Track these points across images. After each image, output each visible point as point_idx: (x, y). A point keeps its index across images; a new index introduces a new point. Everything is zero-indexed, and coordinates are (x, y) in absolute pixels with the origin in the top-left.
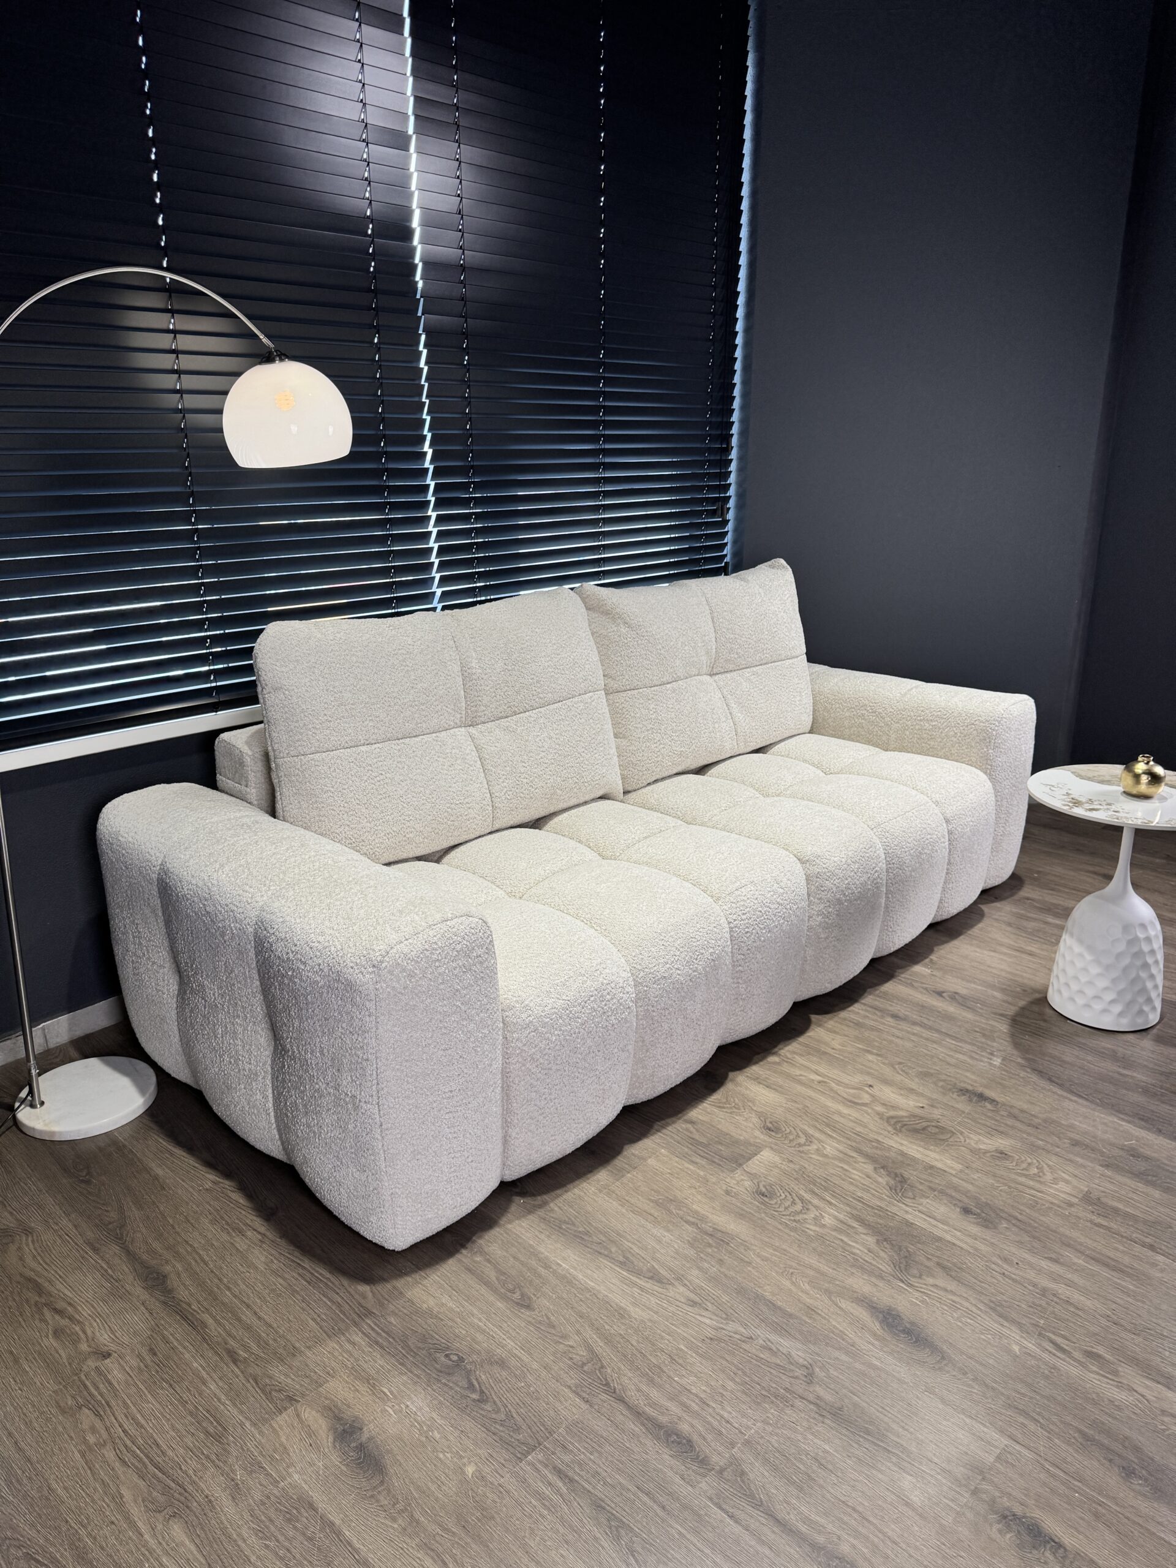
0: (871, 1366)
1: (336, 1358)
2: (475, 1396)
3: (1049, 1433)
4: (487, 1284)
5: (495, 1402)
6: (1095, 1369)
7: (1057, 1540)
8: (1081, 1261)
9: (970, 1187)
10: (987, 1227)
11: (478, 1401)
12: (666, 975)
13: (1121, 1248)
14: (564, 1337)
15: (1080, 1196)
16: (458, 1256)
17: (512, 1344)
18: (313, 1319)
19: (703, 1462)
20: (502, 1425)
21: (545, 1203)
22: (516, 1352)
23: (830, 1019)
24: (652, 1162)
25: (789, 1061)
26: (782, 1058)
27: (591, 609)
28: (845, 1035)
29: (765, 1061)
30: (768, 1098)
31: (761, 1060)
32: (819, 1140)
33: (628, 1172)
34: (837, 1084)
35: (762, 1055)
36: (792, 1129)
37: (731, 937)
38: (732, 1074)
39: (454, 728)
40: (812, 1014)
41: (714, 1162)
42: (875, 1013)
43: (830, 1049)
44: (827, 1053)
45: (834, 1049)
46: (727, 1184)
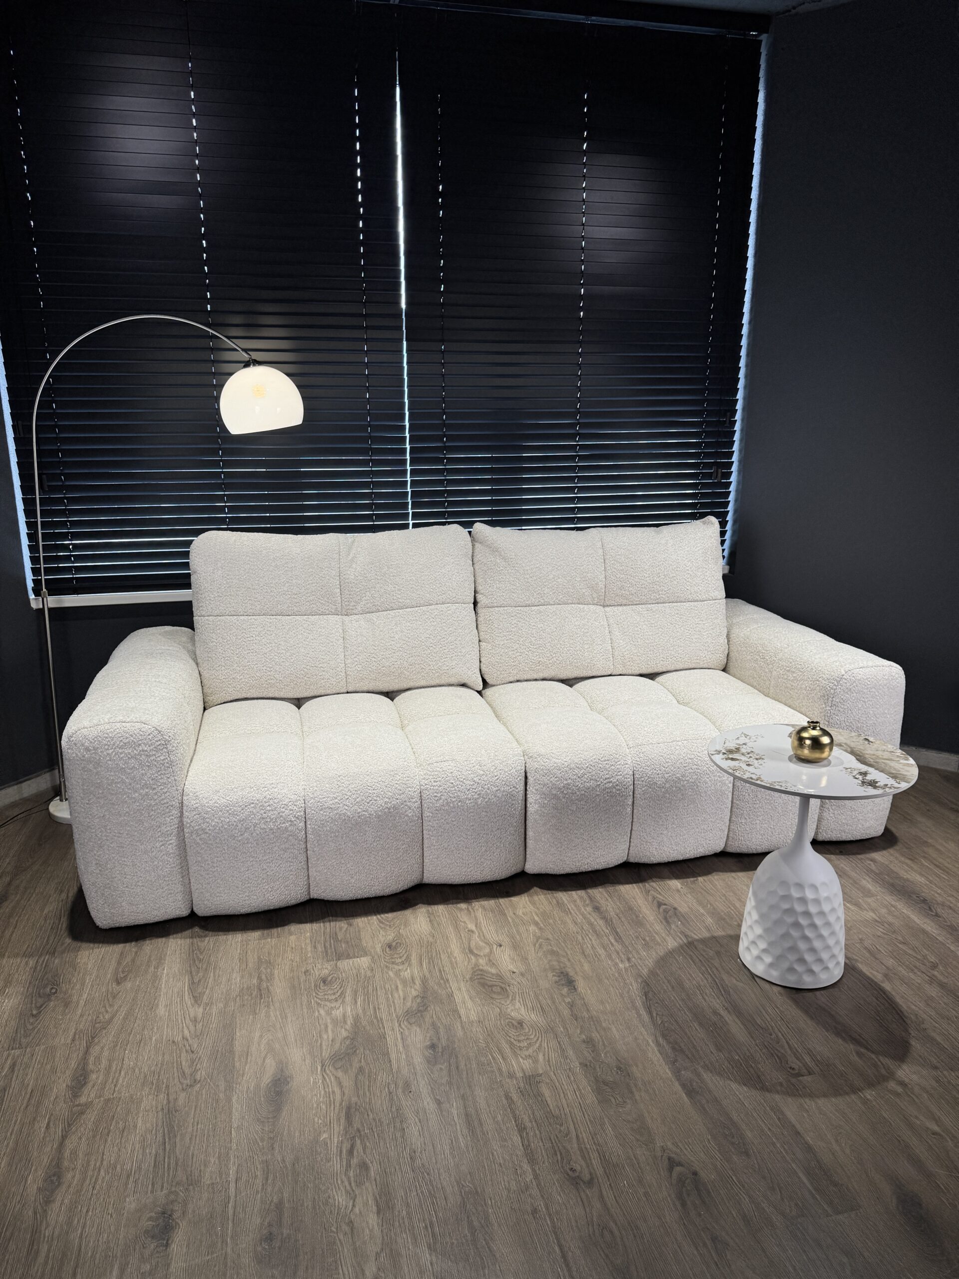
0: (229, 1100)
1: (11, 966)
2: (35, 1012)
3: (262, 1189)
4: (119, 963)
5: (36, 1021)
6: (351, 1174)
7: (170, 1242)
8: (455, 1112)
9: (460, 1033)
10: (429, 1062)
11: (33, 1015)
12: (333, 806)
13: (499, 1118)
14: (111, 1006)
15: (529, 1073)
16: (128, 945)
17: (85, 997)
18: (29, 945)
19: (76, 1096)
20: (25, 1031)
21: (206, 936)
22: (81, 1001)
23: (545, 894)
24: (293, 938)
25: (472, 911)
26: (470, 907)
27: (480, 543)
28: (538, 908)
29: (455, 905)
30: (420, 928)
31: (453, 904)
32: (410, 965)
33: (272, 938)
34: (479, 936)
35: (459, 901)
36: (404, 952)
37: (421, 796)
38: (420, 905)
39: (328, 614)
40: (537, 887)
41: (327, 952)
42: (585, 901)
43: (511, 913)
44: (505, 915)
45: (514, 914)
46: (313, 967)
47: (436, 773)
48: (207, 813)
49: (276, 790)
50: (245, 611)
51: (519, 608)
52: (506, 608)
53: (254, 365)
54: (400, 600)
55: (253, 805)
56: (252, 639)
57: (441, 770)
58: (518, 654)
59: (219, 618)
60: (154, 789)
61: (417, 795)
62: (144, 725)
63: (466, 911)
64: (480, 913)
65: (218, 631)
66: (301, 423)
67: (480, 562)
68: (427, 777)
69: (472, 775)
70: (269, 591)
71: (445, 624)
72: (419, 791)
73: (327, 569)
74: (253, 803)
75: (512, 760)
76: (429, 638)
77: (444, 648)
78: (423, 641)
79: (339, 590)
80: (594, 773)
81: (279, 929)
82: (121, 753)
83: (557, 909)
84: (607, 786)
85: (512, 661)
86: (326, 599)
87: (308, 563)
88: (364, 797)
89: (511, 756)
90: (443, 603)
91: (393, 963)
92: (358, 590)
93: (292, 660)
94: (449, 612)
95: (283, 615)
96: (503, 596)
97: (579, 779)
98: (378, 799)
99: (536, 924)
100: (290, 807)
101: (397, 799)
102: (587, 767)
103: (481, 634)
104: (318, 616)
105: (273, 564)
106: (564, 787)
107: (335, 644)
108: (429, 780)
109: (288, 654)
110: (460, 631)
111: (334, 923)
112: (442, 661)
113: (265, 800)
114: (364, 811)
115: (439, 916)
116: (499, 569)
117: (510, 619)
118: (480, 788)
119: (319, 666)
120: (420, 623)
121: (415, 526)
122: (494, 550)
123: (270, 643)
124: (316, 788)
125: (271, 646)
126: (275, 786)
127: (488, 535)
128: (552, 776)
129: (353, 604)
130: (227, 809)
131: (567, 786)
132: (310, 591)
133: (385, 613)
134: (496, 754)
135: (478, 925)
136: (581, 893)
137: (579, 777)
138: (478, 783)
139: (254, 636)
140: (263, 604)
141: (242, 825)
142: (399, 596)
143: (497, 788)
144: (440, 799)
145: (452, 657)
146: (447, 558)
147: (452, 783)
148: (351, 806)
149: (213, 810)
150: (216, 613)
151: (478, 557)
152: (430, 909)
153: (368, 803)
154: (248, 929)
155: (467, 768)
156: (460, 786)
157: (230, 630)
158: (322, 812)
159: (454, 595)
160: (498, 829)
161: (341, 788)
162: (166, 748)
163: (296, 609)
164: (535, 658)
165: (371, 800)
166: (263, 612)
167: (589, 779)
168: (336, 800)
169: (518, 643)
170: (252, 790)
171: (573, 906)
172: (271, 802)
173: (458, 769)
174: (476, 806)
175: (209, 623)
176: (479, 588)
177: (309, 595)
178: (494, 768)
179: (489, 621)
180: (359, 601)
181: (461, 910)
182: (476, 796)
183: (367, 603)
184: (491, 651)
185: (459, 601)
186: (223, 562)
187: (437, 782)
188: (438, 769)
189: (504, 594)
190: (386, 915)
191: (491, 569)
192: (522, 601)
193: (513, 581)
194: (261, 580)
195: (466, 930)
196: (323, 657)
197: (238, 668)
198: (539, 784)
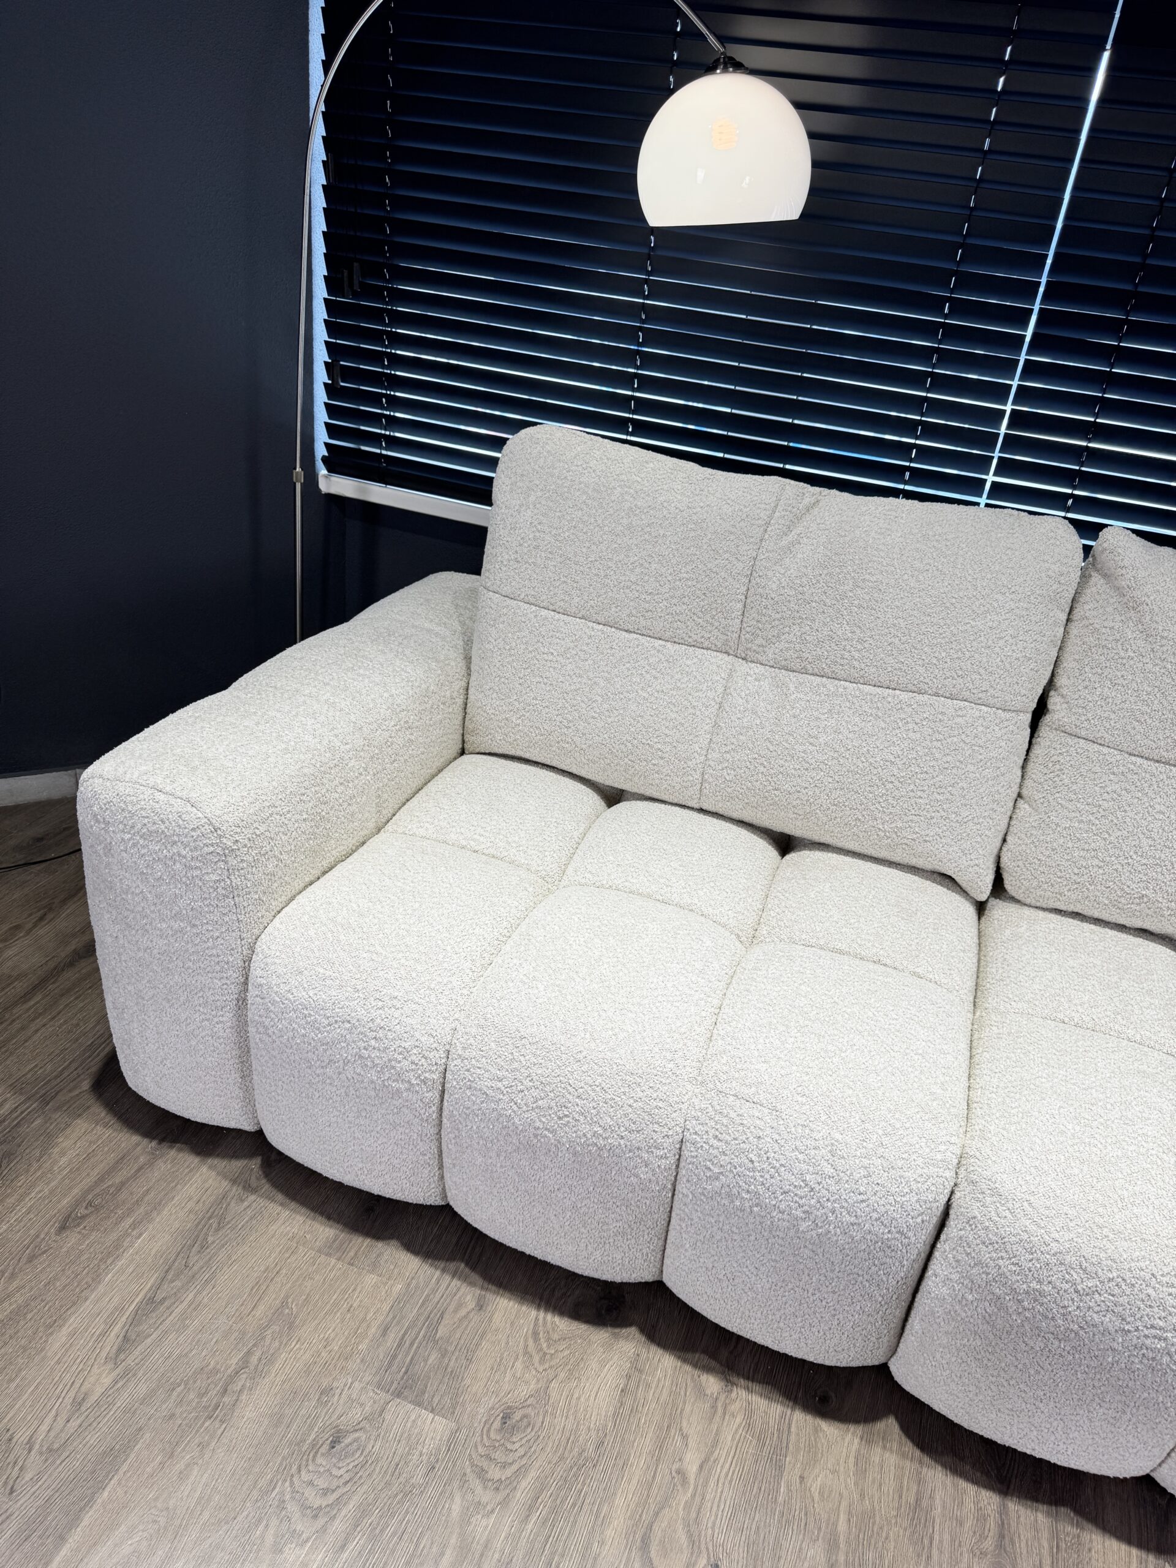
4: (101, 1179)
16: (146, 1141)
18: (35, 1067)
21: (255, 1190)
23: (904, 1456)
24: (371, 1279)
25: (720, 1410)
26: (722, 1397)
27: (1105, 576)
28: (862, 1496)
29: (696, 1372)
30: (592, 1398)
31: (695, 1366)
32: (505, 1503)
33: (338, 1260)
34: (688, 1506)
35: (713, 1363)
36: (522, 1451)
37: (680, 1149)
38: (633, 1331)
39: (708, 649)
40: (897, 1418)
41: (394, 1357)
42: (983, 1537)
43: (797, 1472)
44: (780, 1468)
45: (802, 1478)
46: (345, 1385)
47: (725, 1121)
48: (274, 1003)
49: (397, 1014)
50: (553, 601)
51: (1139, 760)
52: (1105, 750)
53: (725, 70)
54: (856, 663)
55: (348, 1025)
56: (551, 657)
57: (738, 1120)
58: (1096, 862)
59: (509, 601)
60: (194, 926)
61: (669, 1146)
62: (189, 808)
63: (708, 1405)
64: (731, 1429)
65: (501, 626)
66: (797, 218)
67: (1086, 622)
68: (703, 1118)
69: (804, 1167)
70: (602, 574)
71: (939, 744)
72: (678, 1138)
73: (726, 556)
74: (349, 1022)
75: (920, 1171)
76: (892, 763)
77: (919, 793)
78: (876, 765)
79: (740, 606)
80: (1123, 1300)
81: (368, 1241)
82: (143, 847)
83: (906, 1524)
84: (1148, 1342)
85: (1076, 871)
86: (708, 617)
87: (692, 534)
88: (553, 1104)
89: (920, 1161)
90: (951, 697)
91: (481, 1473)
92: (778, 616)
93: (609, 720)
94: (959, 720)
95: (617, 628)
96: (1108, 719)
97: (1075, 1296)
98: (582, 1118)
99: (832, 1545)
100: (414, 1058)
101: (622, 1138)
102: (1110, 1280)
103: (1028, 783)
104: (684, 647)
105: (625, 521)
106: (1027, 1293)
107: (698, 713)
108: (706, 1128)
109: (606, 706)
110: (971, 768)
111: (459, 1283)
112: (906, 819)
113: (371, 1025)
114: (546, 1129)
115: (648, 1386)
116: (1122, 654)
117: (1105, 778)
118: (813, 1202)
119: (656, 746)
120: (883, 725)
121: (998, 490)
122: (1131, 605)
123: (580, 676)
124: (472, 1041)
125: (580, 683)
126: (398, 1006)
127: (1126, 563)
128: (1004, 1254)
129: (759, 641)
130: (306, 1012)
131: (1037, 1296)
132: (678, 593)
133: (819, 679)
134: (885, 1140)
135: (706, 1467)
136: (989, 1500)
137: (1077, 1291)
138: (812, 1190)
139: (555, 654)
140: (586, 598)
141: (325, 1051)
142: (856, 655)
143: (853, 1219)
144: (717, 1179)
145: (932, 818)
146: (999, 597)
147: (752, 1161)
148: (525, 1108)
149: (283, 1004)
150: (506, 590)
151: (1087, 607)
152: (644, 1352)
153: (560, 1118)
154: (322, 1214)
155: (798, 1143)
156: (767, 1176)
157: (520, 631)
158: (468, 1093)
159: (985, 686)
160: (834, 1292)
161: (516, 1065)
162: (226, 862)
163: (643, 623)
164: (1133, 886)
165: (566, 1116)
166: (583, 612)
167: (1104, 1307)
168: (500, 1085)
169: (1105, 839)
170: (357, 995)
171: (946, 1537)
172: (381, 1034)
173: (776, 1137)
174: (792, 1233)
175: (492, 605)
176: (1061, 681)
177: (675, 601)
178: (863, 1172)
179: (1055, 763)
180: (774, 640)
181: (700, 1392)
182: (799, 1213)
183: (788, 649)
184: (1034, 832)
185: (991, 701)
186: (539, 494)
187: (719, 1140)
188: (733, 1115)
189: (1113, 716)
190: (557, 1319)
191: (1104, 647)
192: (1154, 746)
193: (1148, 694)
194: (594, 547)
195: (675, 1467)
196: (667, 732)
197: (516, 703)
198: (968, 1254)
